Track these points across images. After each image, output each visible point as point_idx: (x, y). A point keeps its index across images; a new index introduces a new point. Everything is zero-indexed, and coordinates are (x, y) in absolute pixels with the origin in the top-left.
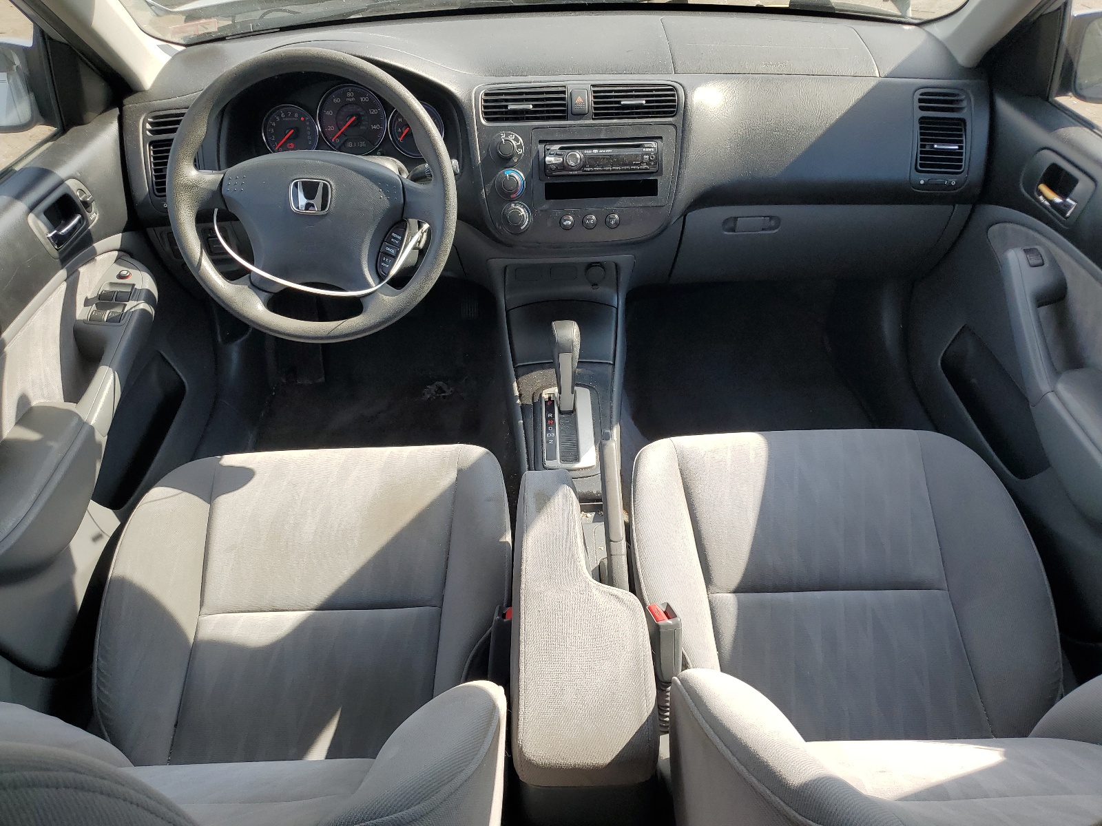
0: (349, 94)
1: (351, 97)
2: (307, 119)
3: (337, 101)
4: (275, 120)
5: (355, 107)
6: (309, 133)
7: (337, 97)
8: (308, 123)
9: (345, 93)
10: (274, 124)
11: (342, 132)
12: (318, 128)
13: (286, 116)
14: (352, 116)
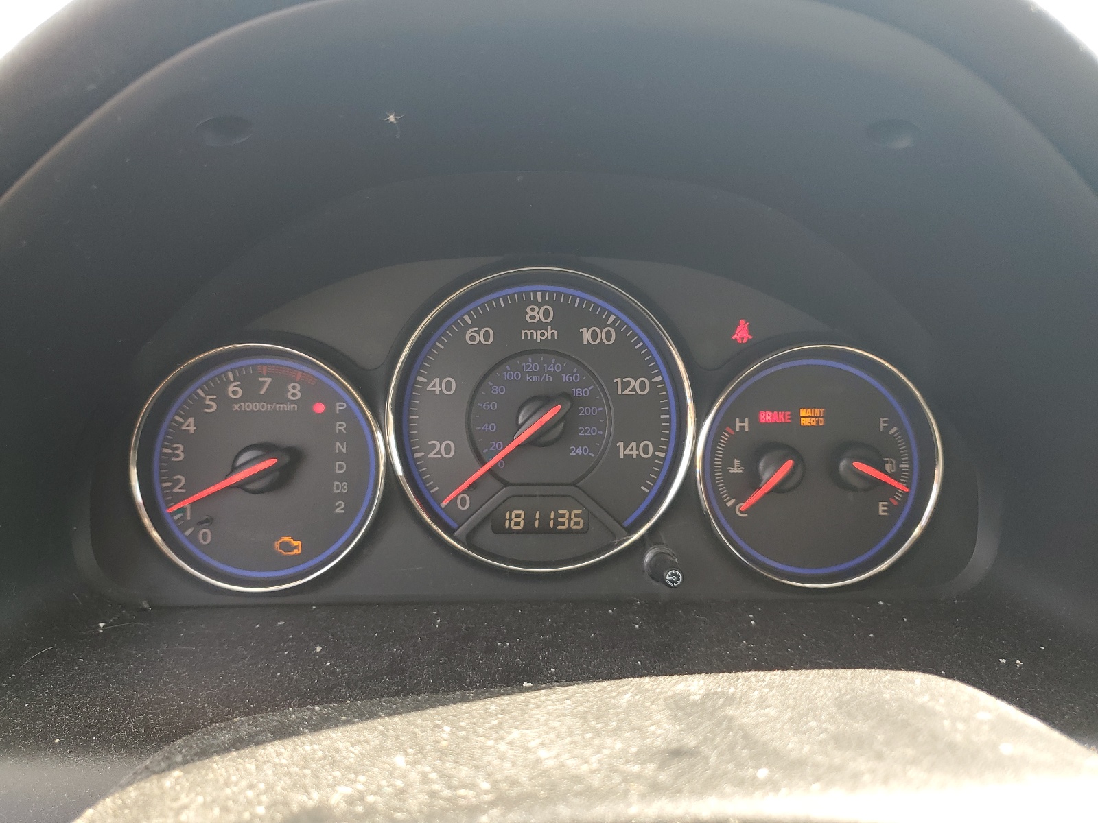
0: (535, 314)
1: (540, 325)
2: (339, 407)
3: (478, 337)
4: (197, 407)
5: (554, 365)
6: (340, 467)
7: (479, 323)
8: (341, 427)
9: (519, 309)
10: (190, 426)
11: (490, 471)
12: (386, 443)
13: (250, 393)
14: (545, 401)
